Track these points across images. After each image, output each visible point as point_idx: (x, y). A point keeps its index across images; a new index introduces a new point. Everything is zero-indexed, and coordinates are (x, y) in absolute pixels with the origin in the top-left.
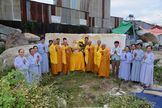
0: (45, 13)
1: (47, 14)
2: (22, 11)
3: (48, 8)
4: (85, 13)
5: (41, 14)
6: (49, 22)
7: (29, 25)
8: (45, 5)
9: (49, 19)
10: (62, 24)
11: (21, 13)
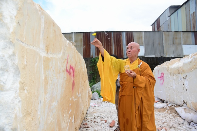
0: (117, 44)
1: (120, 44)
2: (85, 45)
3: (121, 36)
4: (193, 34)
5: (111, 45)
6: (123, 55)
7: (92, 62)
8: (116, 33)
9: (124, 52)
10: (145, 56)
11: (84, 48)
